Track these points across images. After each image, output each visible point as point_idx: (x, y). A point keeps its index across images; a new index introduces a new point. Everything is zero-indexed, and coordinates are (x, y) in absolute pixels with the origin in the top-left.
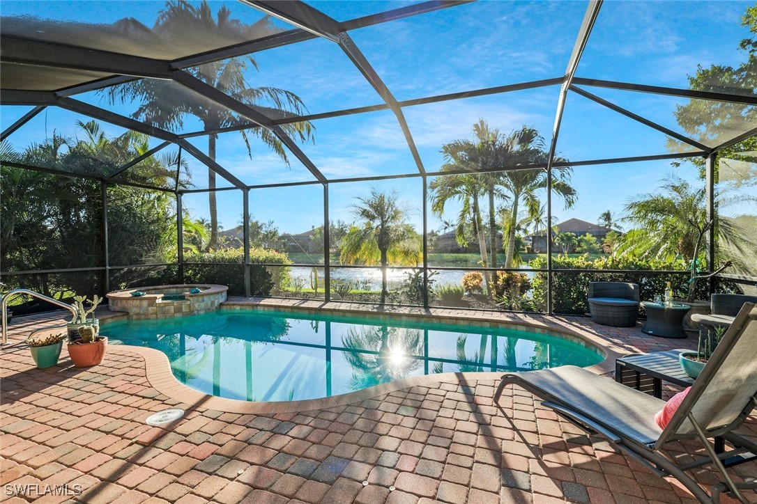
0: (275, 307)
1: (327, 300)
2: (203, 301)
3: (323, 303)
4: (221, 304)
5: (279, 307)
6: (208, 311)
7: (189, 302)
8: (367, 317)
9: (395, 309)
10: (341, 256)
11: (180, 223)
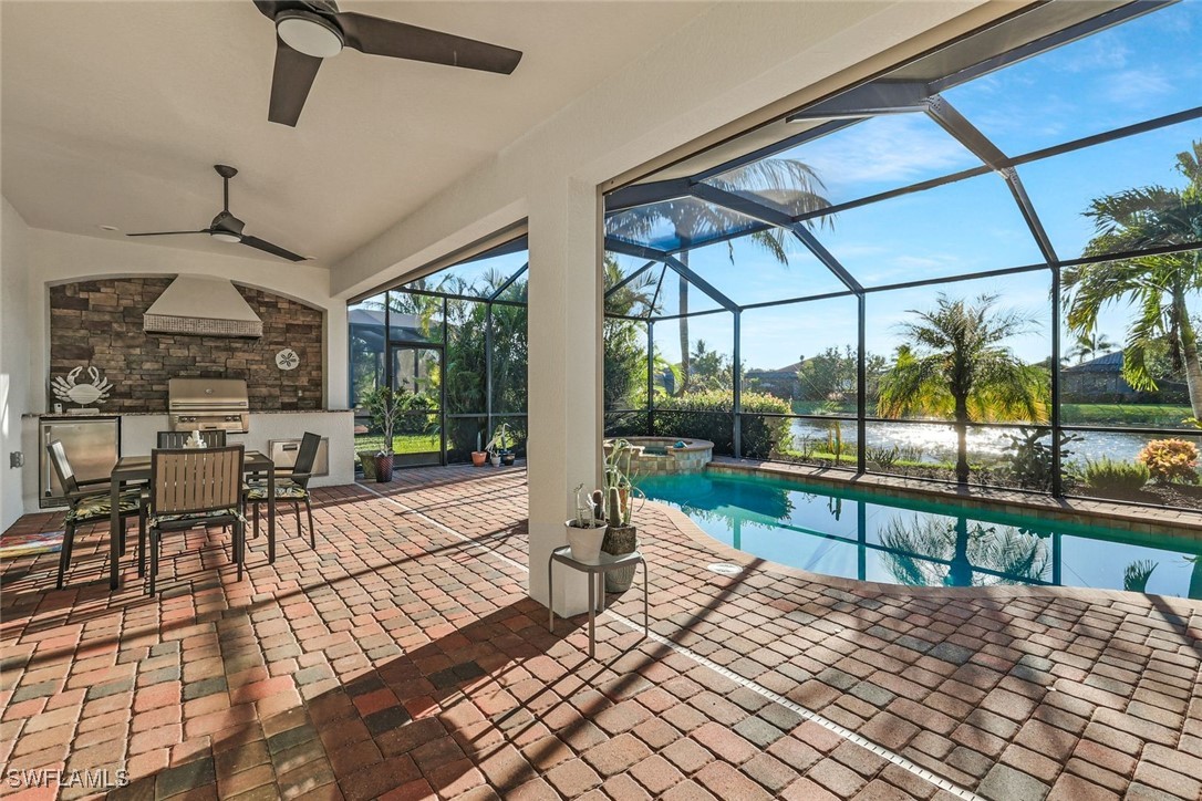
0: (782, 473)
1: (861, 471)
2: (688, 458)
3: (854, 474)
4: (707, 465)
5: (788, 474)
6: (693, 471)
7: (673, 459)
8: (938, 501)
9: (990, 493)
10: (879, 405)
11: (650, 359)
